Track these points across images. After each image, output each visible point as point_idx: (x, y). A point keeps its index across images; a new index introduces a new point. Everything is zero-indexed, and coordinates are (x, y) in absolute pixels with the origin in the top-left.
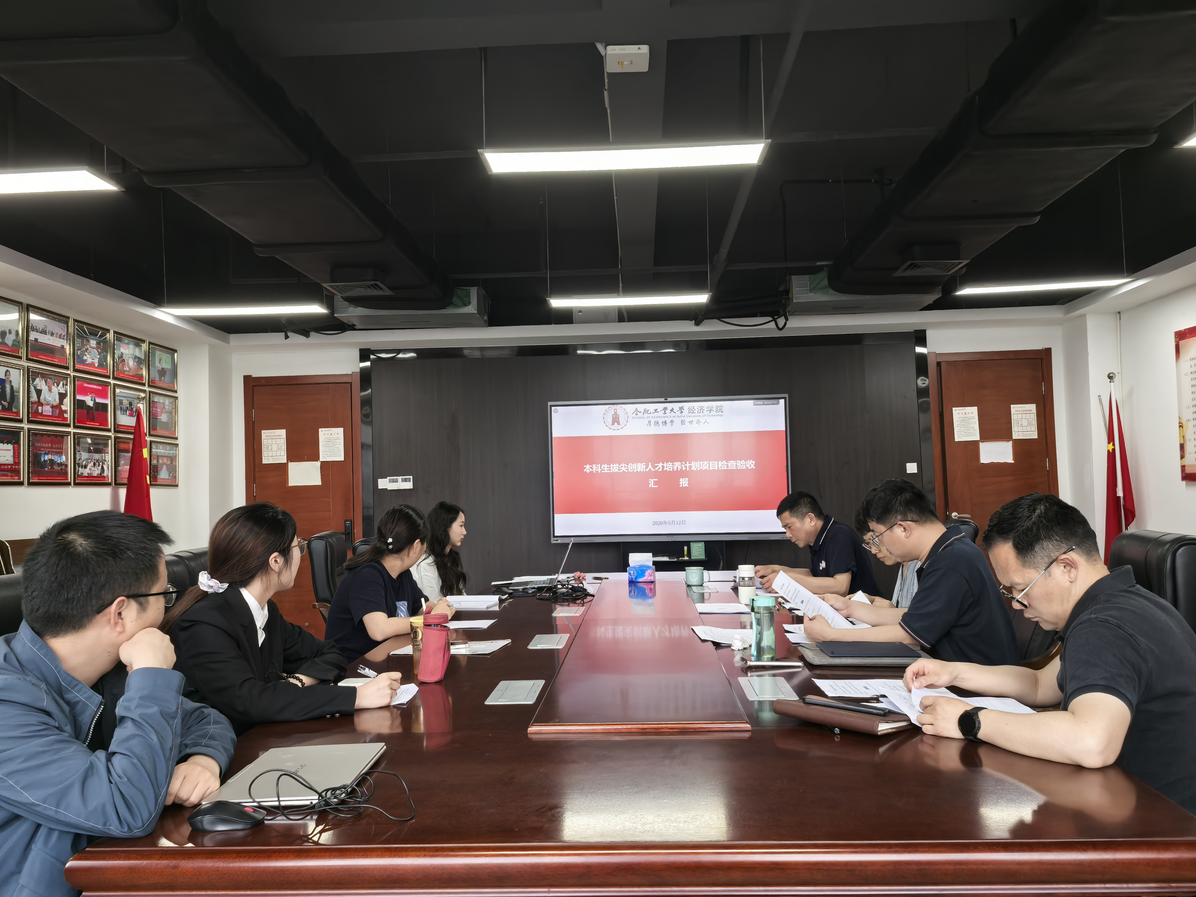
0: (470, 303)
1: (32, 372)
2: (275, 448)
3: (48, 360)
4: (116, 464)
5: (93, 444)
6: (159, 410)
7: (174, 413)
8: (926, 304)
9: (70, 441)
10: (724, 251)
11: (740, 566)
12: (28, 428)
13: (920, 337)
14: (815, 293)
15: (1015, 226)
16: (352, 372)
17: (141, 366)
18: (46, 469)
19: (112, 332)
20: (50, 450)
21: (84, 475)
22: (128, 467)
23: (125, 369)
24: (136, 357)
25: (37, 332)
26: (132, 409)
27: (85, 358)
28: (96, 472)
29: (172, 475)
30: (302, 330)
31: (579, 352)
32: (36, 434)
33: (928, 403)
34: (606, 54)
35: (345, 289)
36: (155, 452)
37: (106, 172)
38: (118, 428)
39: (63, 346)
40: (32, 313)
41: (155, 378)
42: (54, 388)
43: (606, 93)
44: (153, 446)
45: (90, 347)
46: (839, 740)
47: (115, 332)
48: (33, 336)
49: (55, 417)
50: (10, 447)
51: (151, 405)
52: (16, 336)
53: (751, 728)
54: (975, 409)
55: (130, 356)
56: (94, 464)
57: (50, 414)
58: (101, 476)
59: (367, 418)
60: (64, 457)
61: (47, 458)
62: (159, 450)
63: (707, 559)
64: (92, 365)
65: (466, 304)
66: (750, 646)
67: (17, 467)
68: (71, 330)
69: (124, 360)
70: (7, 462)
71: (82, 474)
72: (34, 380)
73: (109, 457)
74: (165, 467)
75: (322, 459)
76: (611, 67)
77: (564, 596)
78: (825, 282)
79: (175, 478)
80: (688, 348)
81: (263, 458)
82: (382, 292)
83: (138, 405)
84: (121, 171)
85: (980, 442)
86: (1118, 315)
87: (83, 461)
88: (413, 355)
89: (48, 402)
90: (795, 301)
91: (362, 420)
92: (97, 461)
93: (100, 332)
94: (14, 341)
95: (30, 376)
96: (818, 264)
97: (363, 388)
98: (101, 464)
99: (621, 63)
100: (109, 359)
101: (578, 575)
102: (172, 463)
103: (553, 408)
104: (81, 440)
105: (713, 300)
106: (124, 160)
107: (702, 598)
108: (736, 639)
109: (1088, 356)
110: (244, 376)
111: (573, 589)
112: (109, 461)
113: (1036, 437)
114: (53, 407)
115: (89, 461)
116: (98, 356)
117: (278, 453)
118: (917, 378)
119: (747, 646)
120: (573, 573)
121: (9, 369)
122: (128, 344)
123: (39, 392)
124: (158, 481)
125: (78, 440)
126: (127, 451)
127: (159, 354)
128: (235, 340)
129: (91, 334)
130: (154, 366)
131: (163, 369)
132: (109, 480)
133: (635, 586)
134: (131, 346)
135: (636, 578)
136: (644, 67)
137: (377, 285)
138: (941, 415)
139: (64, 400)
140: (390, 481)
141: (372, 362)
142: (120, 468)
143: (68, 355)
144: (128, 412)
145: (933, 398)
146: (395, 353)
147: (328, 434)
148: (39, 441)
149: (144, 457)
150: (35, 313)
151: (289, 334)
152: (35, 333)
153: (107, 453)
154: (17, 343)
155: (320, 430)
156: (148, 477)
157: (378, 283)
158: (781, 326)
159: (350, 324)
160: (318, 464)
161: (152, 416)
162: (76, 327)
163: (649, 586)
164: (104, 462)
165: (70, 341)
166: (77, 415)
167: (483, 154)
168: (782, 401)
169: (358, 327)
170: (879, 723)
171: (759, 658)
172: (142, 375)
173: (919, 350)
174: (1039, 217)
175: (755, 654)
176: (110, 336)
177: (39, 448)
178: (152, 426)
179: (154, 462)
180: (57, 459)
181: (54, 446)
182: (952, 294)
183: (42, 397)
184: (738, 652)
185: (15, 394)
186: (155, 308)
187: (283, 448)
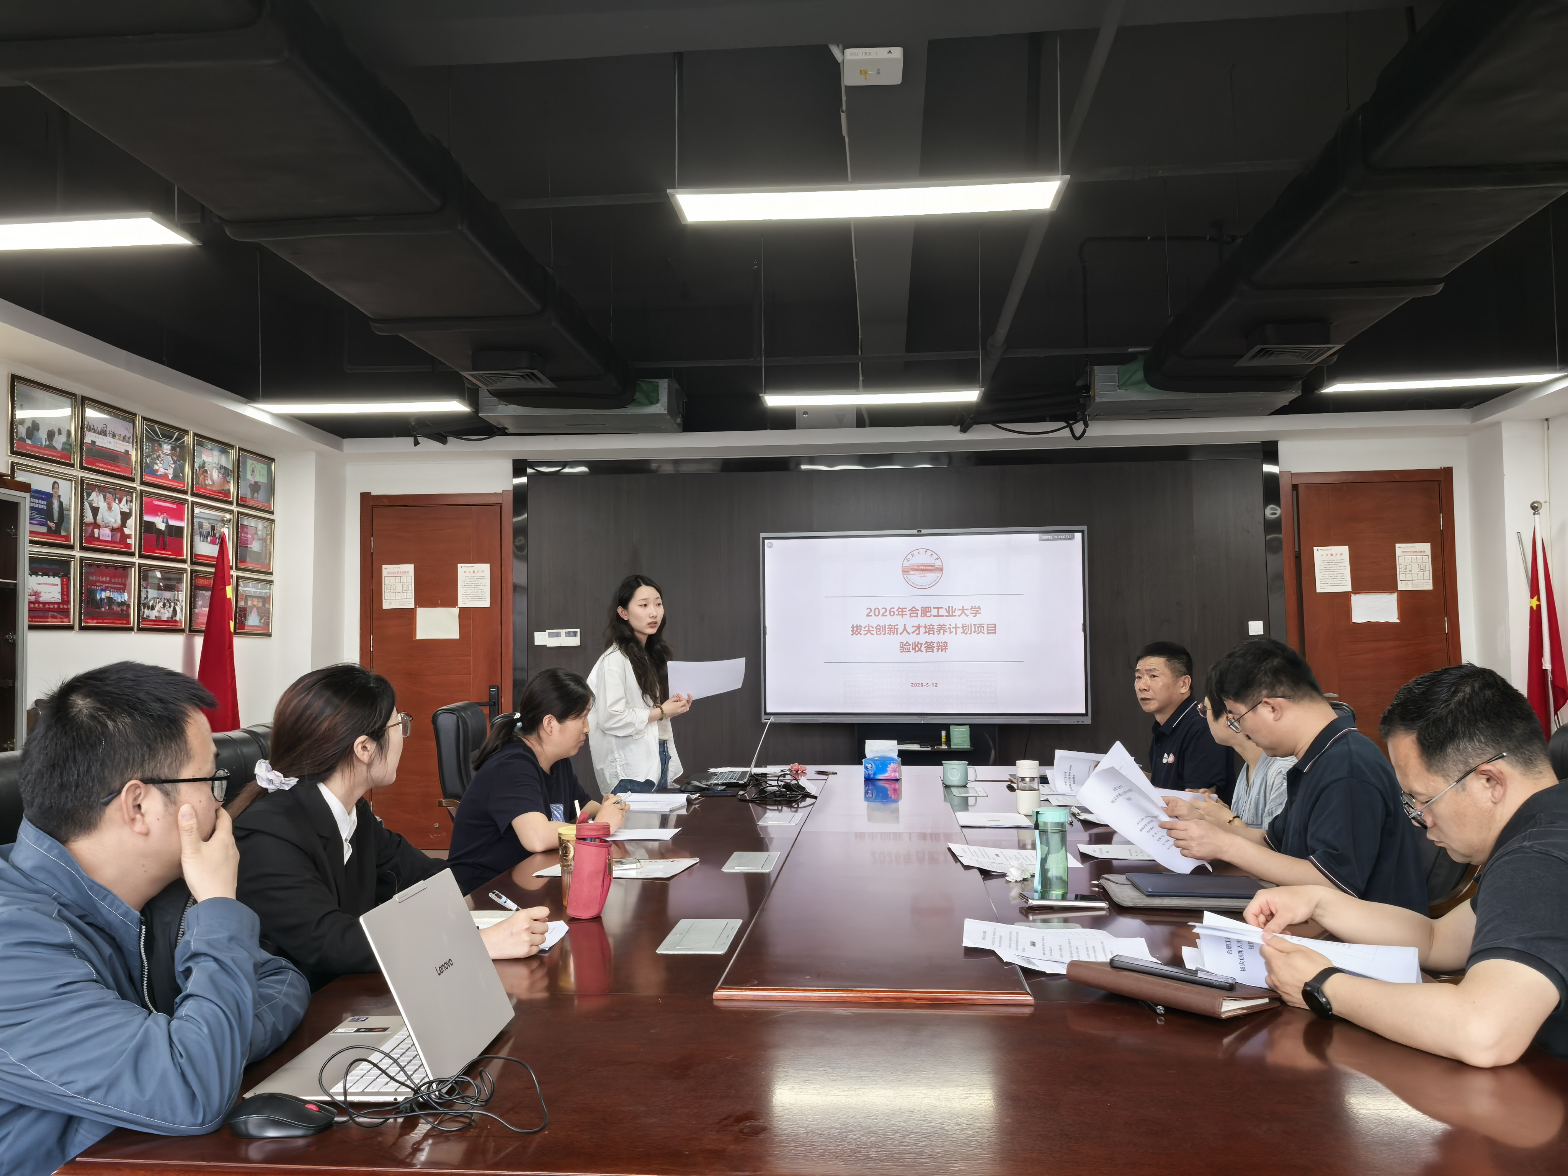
0: (657, 401)
1: (87, 484)
2: (399, 588)
3: (107, 469)
4: (192, 605)
5: (163, 579)
6: (249, 536)
7: (268, 542)
8: (1279, 406)
9: (134, 573)
10: (1002, 331)
11: (1018, 762)
12: (80, 557)
13: (1270, 452)
14: (1126, 390)
15: (1409, 297)
16: (503, 491)
17: (227, 478)
18: (103, 609)
19: (191, 434)
20: (107, 585)
21: (150, 618)
22: (207, 609)
23: (207, 483)
24: (222, 467)
25: (94, 432)
26: (215, 535)
27: (156, 467)
28: (166, 615)
29: (264, 621)
30: (437, 434)
31: (803, 467)
32: (90, 565)
33: (1280, 541)
34: (843, 60)
35: (492, 380)
36: (242, 590)
37: (176, 219)
38: (195, 559)
39: (128, 451)
40: (88, 407)
41: (246, 494)
42: (115, 506)
43: (843, 116)
44: (241, 583)
45: (163, 454)
46: (1163, 1023)
47: (195, 434)
48: (89, 437)
49: (115, 543)
50: (57, 580)
51: (239, 529)
52: (67, 437)
53: (1033, 1001)
54: (1344, 550)
55: (214, 465)
56: (164, 605)
57: (110, 539)
58: (172, 620)
59: (521, 551)
60: (126, 594)
61: (104, 595)
62: (248, 589)
63: (973, 748)
64: (165, 476)
65: (653, 401)
66: (1033, 876)
67: (65, 607)
68: (138, 431)
69: (206, 471)
70: (53, 600)
71: (149, 616)
72: (89, 495)
73: (183, 595)
74: (255, 610)
75: (461, 604)
76: (850, 78)
77: (776, 797)
78: (1140, 375)
79: (267, 624)
80: (950, 463)
81: (384, 601)
82: (540, 384)
83: (222, 530)
84: (199, 221)
85: (1352, 594)
86: (1546, 422)
87: (150, 600)
88: (583, 469)
89: (107, 523)
90: (1097, 400)
91: (514, 553)
92: (168, 601)
93: (177, 434)
94: (64, 443)
95: (84, 489)
96: (1131, 350)
97: (517, 512)
98: (172, 604)
99: (863, 72)
100: (187, 469)
101: (796, 767)
102: (264, 605)
103: (766, 541)
104: (150, 574)
105: (986, 398)
106: (202, 206)
107: (964, 805)
108: (1013, 866)
109: (1503, 479)
110: (361, 493)
111: (787, 786)
112: (182, 601)
113: (1430, 587)
114: (113, 530)
115: (158, 600)
116: (173, 466)
117: (404, 595)
118: (1265, 506)
119: (1028, 876)
120: (789, 765)
121: (57, 480)
122: (211, 450)
123: (95, 511)
124: (246, 628)
125: (144, 574)
126: (205, 588)
127: (251, 463)
128: (351, 446)
129: (164, 436)
130: (245, 479)
131: (256, 483)
132: (182, 626)
133: (873, 785)
134: (216, 453)
135: (874, 774)
136: (895, 78)
137: (532, 374)
138: (1298, 557)
139: (128, 521)
140: (550, 635)
141: (529, 477)
142: (197, 611)
143: (134, 463)
144: (209, 539)
145: (1286, 534)
146: (560, 467)
147: (470, 572)
148: (92, 574)
149: (228, 597)
150: (93, 408)
151: (420, 439)
152: (91, 434)
153: (181, 591)
154: (68, 447)
155: (459, 565)
156: (232, 624)
157: (535, 372)
158: (1078, 434)
159: (500, 427)
160: (456, 611)
161: (241, 544)
162: (145, 426)
163: (893, 786)
164: (176, 602)
165: (137, 446)
166: (144, 541)
167: (673, 195)
168: (1078, 536)
169: (511, 431)
170: (1224, 1001)
171: (1044, 896)
172: (229, 490)
173: (1268, 468)
174: (1443, 284)
175: (1039, 888)
176: (189, 440)
177: (94, 583)
178: (240, 558)
179: (241, 604)
180: (118, 597)
181: (113, 580)
182: (1316, 392)
183: (99, 517)
184: (1015, 884)
185: (65, 512)
186: (246, 403)
187: (410, 588)
